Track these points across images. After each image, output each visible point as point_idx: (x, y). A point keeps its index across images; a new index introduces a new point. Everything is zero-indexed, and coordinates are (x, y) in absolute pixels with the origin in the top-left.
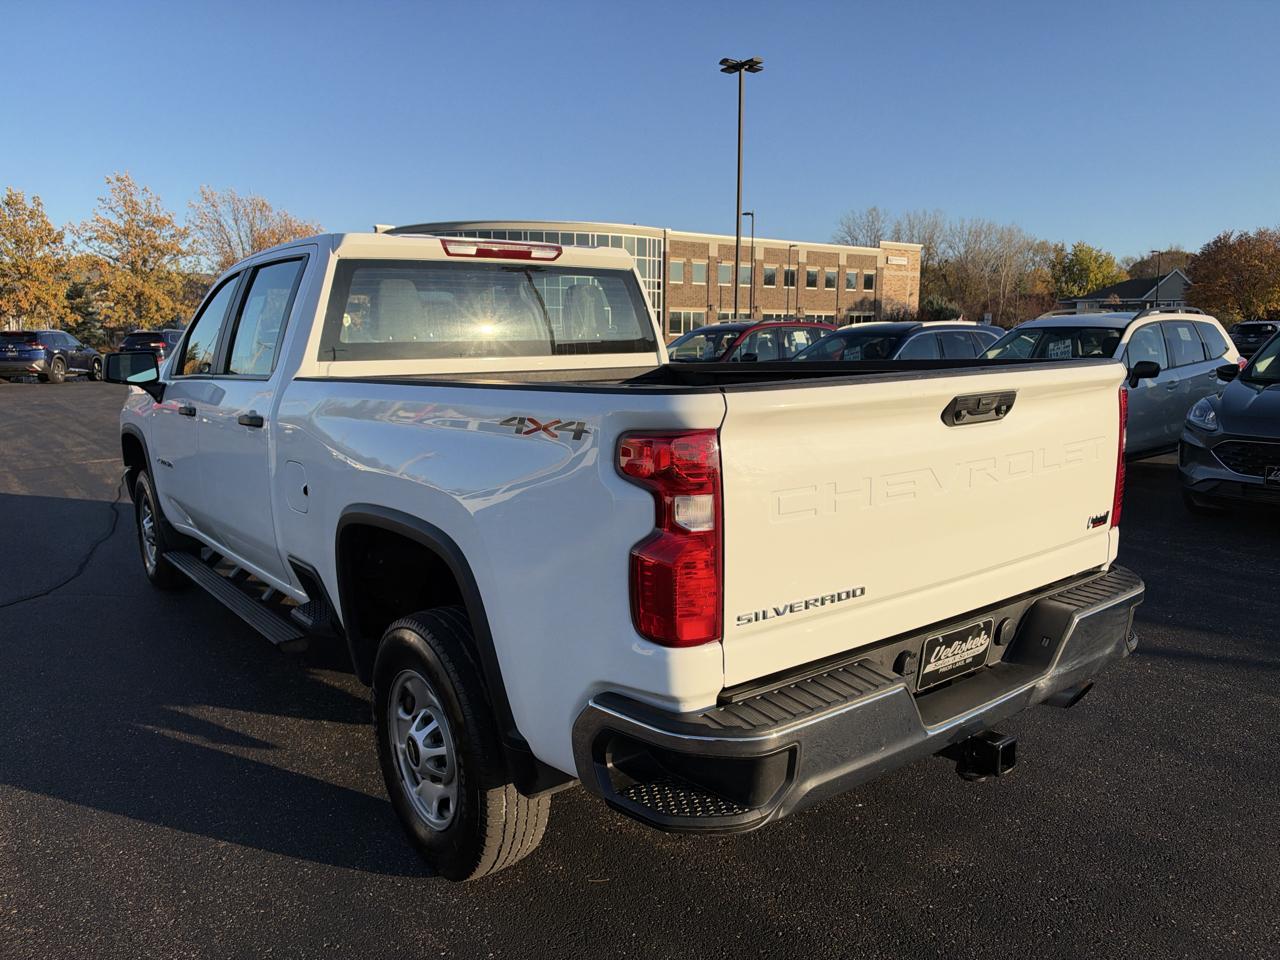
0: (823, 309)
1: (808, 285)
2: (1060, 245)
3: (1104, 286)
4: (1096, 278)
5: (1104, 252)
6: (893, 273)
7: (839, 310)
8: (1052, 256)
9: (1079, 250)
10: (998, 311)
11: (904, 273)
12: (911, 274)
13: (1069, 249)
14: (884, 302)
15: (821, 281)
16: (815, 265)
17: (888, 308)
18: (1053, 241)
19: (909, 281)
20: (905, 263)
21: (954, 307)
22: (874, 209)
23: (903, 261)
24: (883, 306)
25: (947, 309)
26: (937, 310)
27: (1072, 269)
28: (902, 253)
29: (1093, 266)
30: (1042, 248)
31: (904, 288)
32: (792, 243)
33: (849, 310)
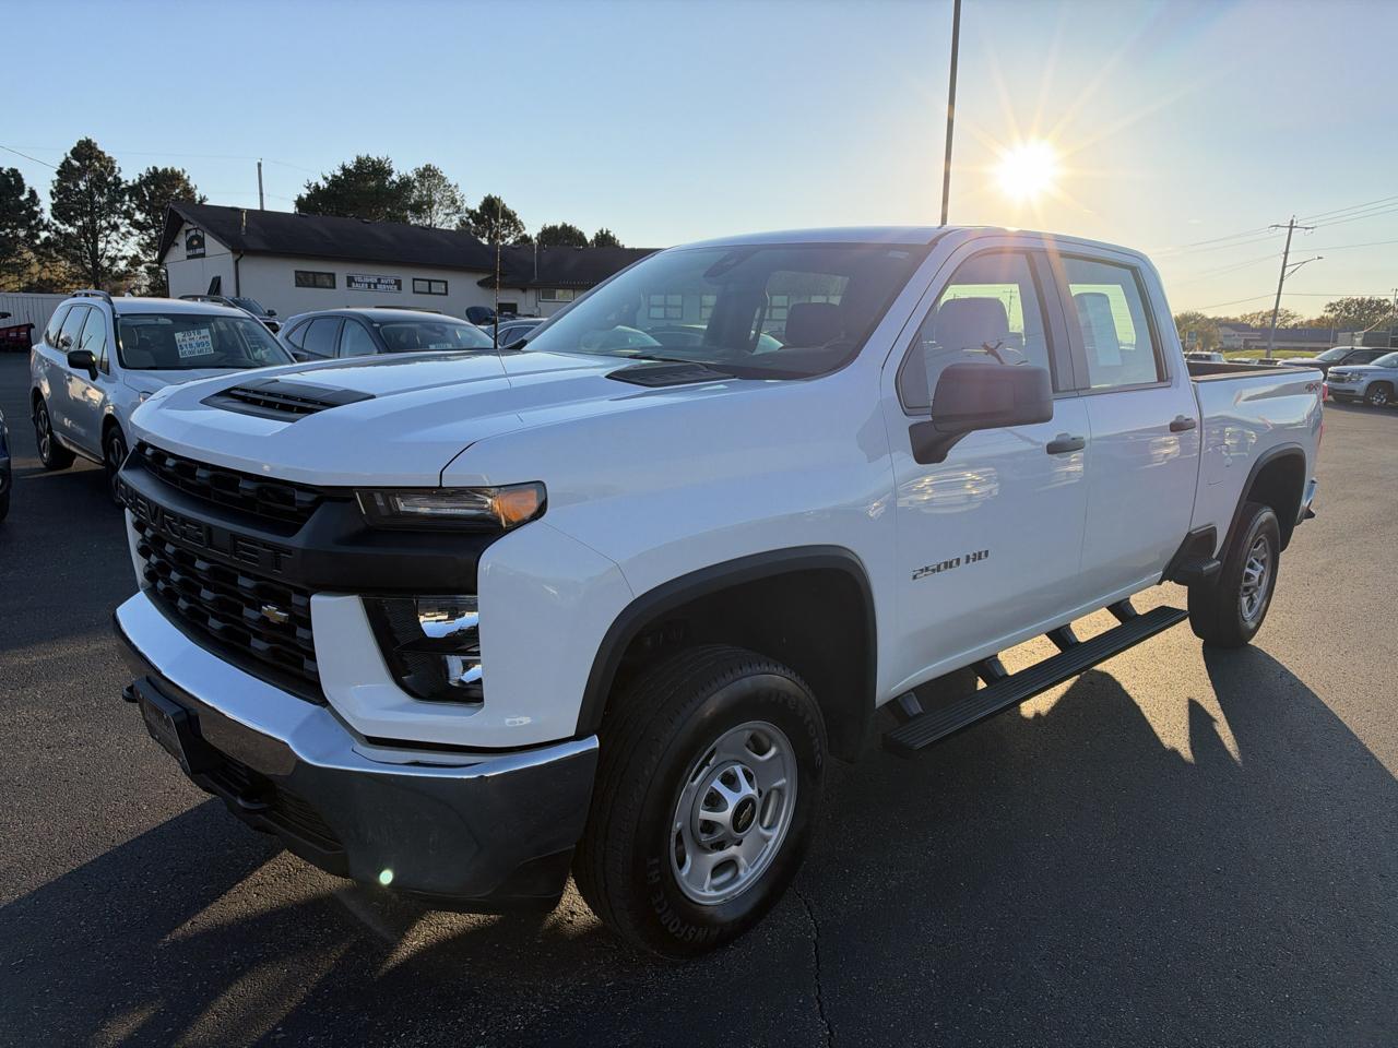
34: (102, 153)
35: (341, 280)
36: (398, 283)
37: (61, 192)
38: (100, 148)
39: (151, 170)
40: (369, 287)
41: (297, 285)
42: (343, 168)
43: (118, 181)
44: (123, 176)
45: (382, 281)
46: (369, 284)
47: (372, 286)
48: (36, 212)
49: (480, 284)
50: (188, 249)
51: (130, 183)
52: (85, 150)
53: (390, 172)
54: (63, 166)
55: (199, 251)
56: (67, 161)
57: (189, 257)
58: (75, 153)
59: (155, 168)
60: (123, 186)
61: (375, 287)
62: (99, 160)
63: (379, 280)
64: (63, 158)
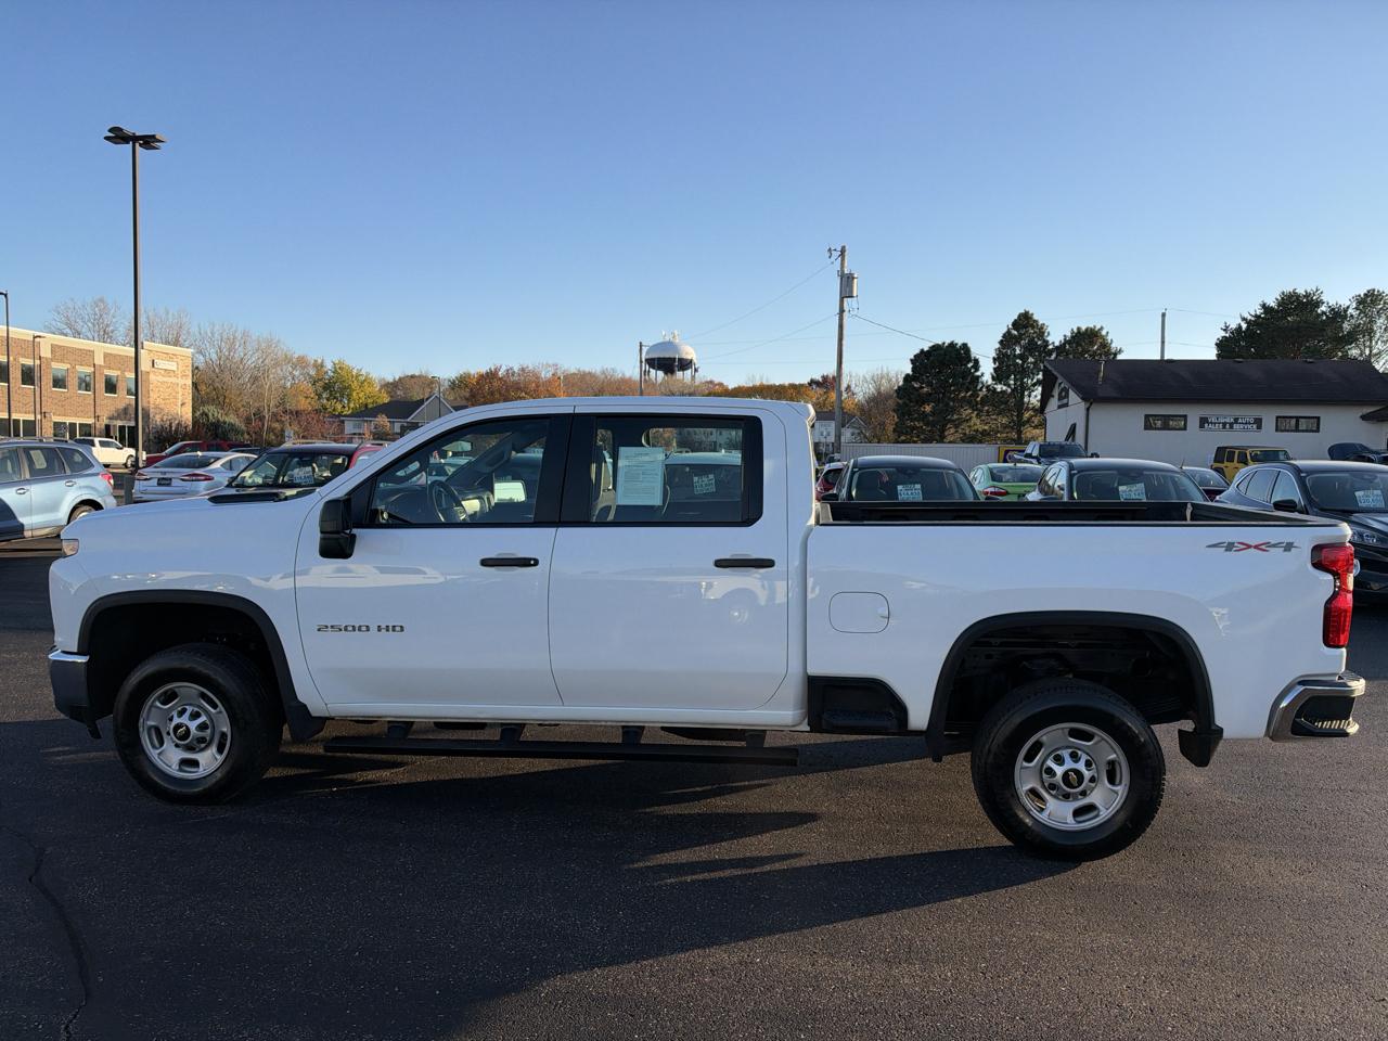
0: (76, 416)
1: (54, 386)
2: (320, 361)
3: (366, 405)
4: (359, 397)
5: (363, 372)
6: (160, 378)
7: (97, 418)
8: (313, 372)
9: (339, 368)
10: (263, 425)
11: (174, 380)
12: (181, 381)
13: (329, 366)
14: (151, 410)
15: (73, 382)
16: (62, 361)
17: (158, 418)
18: (313, 356)
19: (180, 390)
20: (175, 369)
21: (232, 421)
22: (102, 300)
23: (172, 366)
24: (151, 416)
25: (225, 423)
26: (212, 424)
27: (334, 386)
28: (170, 357)
29: (355, 385)
30: (301, 362)
31: (175, 398)
32: (38, 334)
33: (110, 418)
34: (1036, 321)
35: (1193, 422)
36: (1258, 422)
37: (1001, 358)
38: (1035, 317)
39: (1075, 330)
40: (1224, 427)
41: (1145, 429)
42: (1264, 306)
43: (1046, 343)
44: (1050, 339)
45: (1240, 421)
46: (1224, 424)
47: (1228, 426)
48: (978, 377)
49: (1364, 418)
50: (1059, 400)
51: (1057, 344)
52: (1024, 322)
53: (1318, 303)
54: (1004, 336)
55: (1065, 401)
56: (1009, 332)
57: (1060, 407)
58: (1016, 324)
59: (1079, 329)
60: (1051, 347)
61: (1231, 427)
62: (1033, 327)
63: (1236, 420)
64: (1005, 330)
